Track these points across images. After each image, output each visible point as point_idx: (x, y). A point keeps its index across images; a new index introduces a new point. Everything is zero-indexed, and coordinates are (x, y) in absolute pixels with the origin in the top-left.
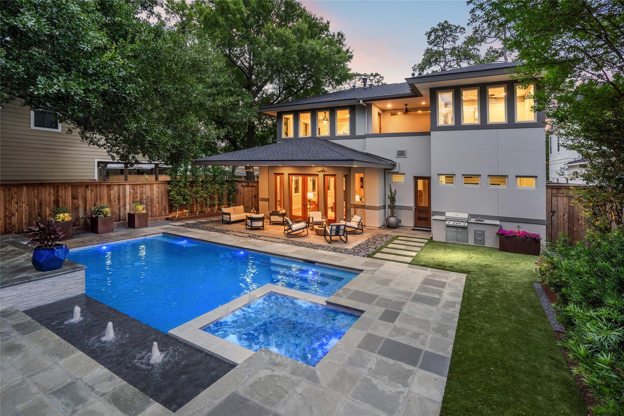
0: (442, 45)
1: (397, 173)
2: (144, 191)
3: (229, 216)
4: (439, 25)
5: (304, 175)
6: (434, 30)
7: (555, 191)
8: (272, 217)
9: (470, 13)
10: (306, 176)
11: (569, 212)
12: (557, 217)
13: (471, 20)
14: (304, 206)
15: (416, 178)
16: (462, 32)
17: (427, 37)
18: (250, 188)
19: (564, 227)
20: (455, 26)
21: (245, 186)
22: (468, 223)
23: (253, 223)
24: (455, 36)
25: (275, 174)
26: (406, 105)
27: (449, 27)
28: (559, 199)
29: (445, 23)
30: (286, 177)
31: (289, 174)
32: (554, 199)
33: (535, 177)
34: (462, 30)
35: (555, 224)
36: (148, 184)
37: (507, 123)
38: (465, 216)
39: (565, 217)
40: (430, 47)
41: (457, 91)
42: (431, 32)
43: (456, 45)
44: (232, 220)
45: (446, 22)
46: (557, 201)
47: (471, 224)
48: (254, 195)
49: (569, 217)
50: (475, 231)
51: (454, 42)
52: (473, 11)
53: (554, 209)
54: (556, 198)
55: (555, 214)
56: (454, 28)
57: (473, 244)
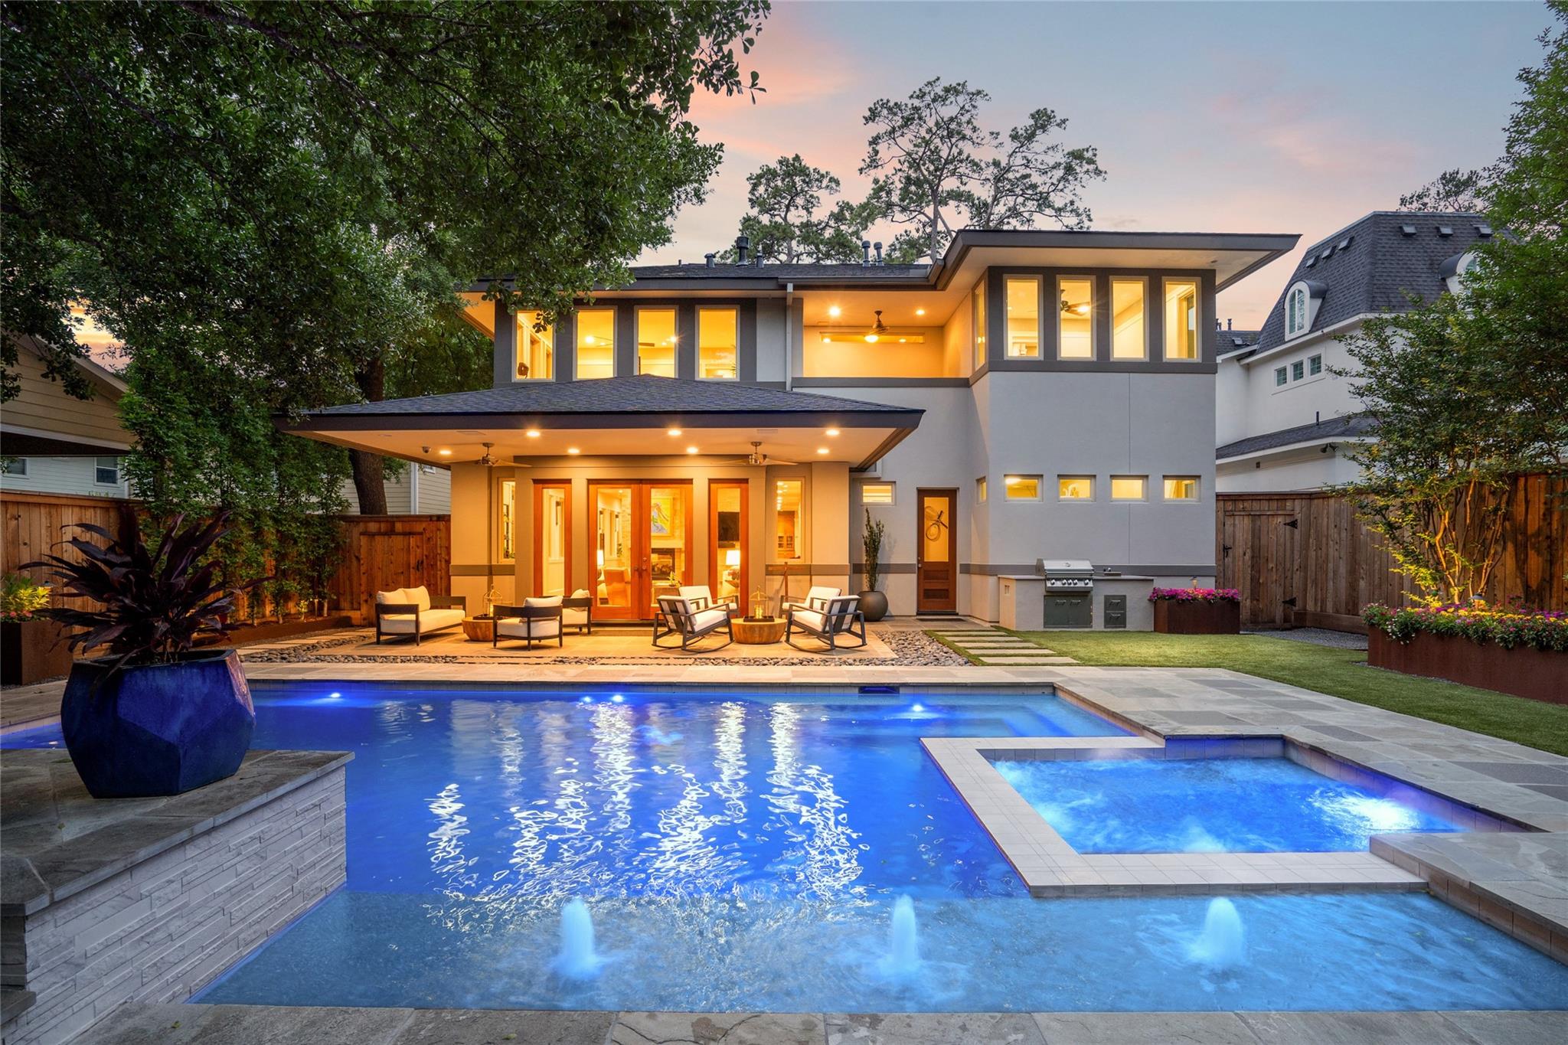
0: (783, 215)
1: (877, 481)
2: (24, 535)
3: (412, 617)
4: (780, 162)
5: (641, 481)
6: (769, 174)
7: (1230, 506)
8: (565, 611)
9: (871, 143)
10: (645, 486)
11: (1252, 546)
12: (1234, 558)
13: (868, 160)
14: (640, 575)
15: (923, 493)
16: (832, 188)
17: (750, 187)
18: (400, 538)
19: (1244, 579)
20: (818, 173)
21: (379, 533)
22: (1094, 580)
23: (532, 625)
24: (811, 196)
25: (536, 481)
26: (879, 313)
27: (803, 171)
28: (1237, 522)
29: (794, 159)
30: (579, 487)
31: (590, 482)
32: (1229, 521)
33: (1197, 477)
34: (833, 185)
35: (1229, 573)
36: (39, 504)
37: (1147, 359)
38: (1085, 565)
39: (1247, 557)
40: (754, 212)
41: (1049, 279)
42: (759, 177)
43: (814, 219)
44: (423, 629)
45: (797, 158)
46: (1234, 525)
47: (1100, 584)
48: (413, 562)
49: (1253, 557)
50: (1107, 598)
51: (807, 210)
52: (875, 141)
53: (1228, 544)
54: (1232, 519)
55: (1230, 551)
56: (817, 176)
57: (1102, 629)
